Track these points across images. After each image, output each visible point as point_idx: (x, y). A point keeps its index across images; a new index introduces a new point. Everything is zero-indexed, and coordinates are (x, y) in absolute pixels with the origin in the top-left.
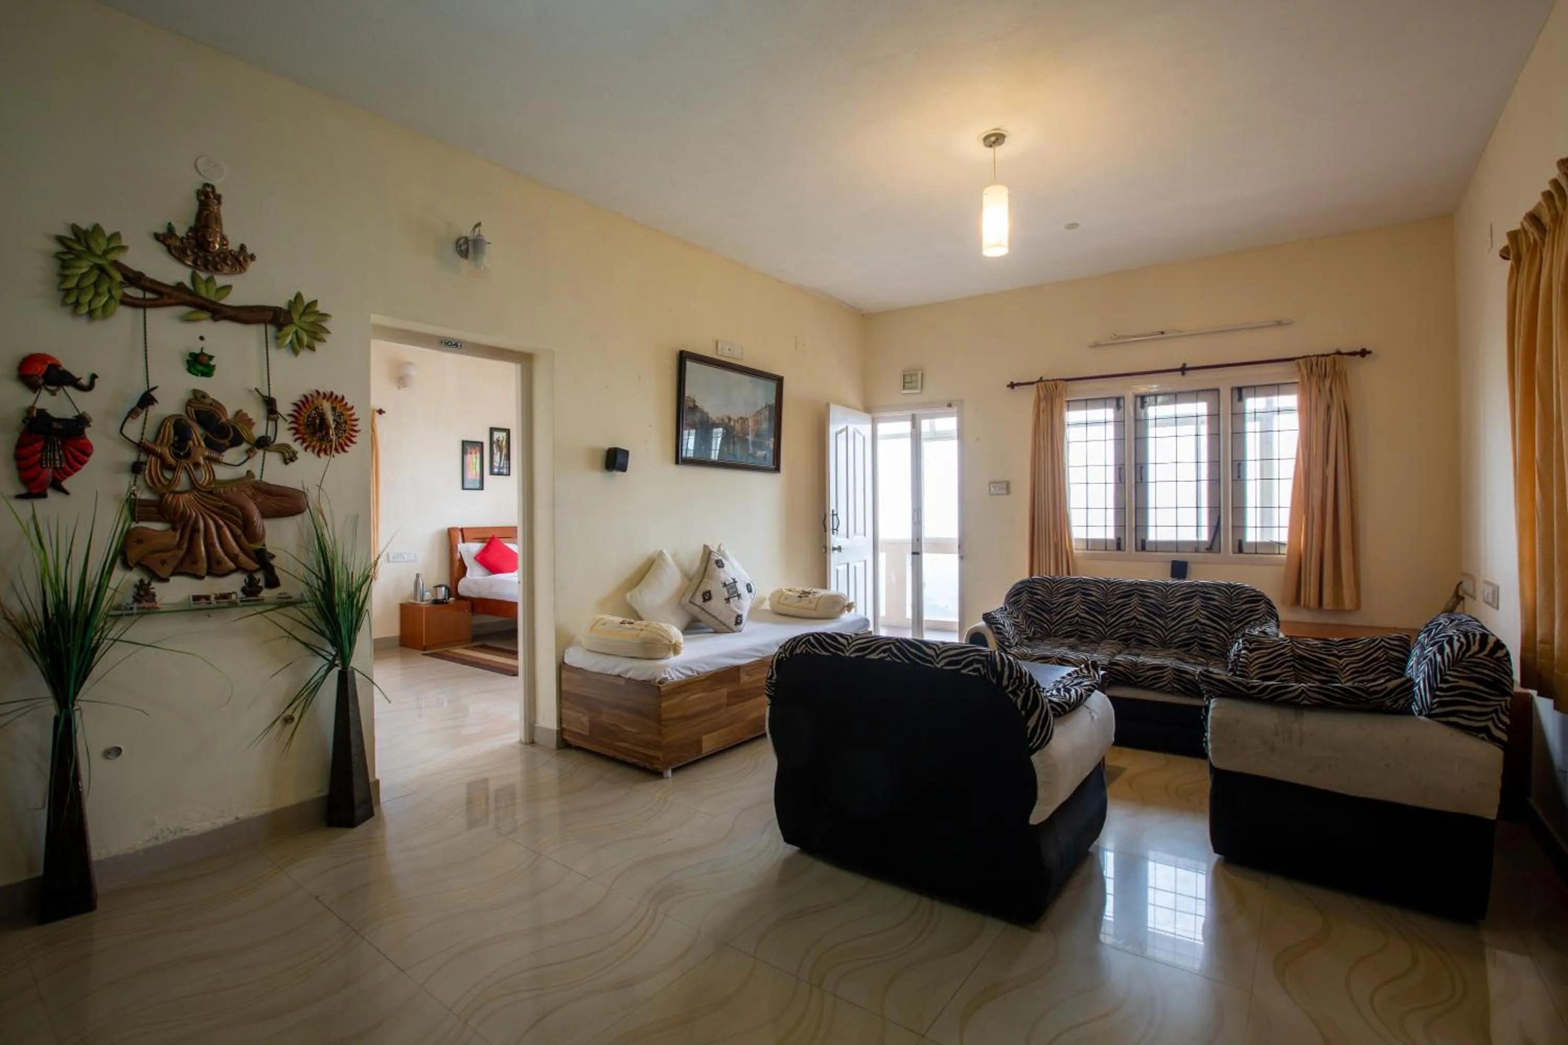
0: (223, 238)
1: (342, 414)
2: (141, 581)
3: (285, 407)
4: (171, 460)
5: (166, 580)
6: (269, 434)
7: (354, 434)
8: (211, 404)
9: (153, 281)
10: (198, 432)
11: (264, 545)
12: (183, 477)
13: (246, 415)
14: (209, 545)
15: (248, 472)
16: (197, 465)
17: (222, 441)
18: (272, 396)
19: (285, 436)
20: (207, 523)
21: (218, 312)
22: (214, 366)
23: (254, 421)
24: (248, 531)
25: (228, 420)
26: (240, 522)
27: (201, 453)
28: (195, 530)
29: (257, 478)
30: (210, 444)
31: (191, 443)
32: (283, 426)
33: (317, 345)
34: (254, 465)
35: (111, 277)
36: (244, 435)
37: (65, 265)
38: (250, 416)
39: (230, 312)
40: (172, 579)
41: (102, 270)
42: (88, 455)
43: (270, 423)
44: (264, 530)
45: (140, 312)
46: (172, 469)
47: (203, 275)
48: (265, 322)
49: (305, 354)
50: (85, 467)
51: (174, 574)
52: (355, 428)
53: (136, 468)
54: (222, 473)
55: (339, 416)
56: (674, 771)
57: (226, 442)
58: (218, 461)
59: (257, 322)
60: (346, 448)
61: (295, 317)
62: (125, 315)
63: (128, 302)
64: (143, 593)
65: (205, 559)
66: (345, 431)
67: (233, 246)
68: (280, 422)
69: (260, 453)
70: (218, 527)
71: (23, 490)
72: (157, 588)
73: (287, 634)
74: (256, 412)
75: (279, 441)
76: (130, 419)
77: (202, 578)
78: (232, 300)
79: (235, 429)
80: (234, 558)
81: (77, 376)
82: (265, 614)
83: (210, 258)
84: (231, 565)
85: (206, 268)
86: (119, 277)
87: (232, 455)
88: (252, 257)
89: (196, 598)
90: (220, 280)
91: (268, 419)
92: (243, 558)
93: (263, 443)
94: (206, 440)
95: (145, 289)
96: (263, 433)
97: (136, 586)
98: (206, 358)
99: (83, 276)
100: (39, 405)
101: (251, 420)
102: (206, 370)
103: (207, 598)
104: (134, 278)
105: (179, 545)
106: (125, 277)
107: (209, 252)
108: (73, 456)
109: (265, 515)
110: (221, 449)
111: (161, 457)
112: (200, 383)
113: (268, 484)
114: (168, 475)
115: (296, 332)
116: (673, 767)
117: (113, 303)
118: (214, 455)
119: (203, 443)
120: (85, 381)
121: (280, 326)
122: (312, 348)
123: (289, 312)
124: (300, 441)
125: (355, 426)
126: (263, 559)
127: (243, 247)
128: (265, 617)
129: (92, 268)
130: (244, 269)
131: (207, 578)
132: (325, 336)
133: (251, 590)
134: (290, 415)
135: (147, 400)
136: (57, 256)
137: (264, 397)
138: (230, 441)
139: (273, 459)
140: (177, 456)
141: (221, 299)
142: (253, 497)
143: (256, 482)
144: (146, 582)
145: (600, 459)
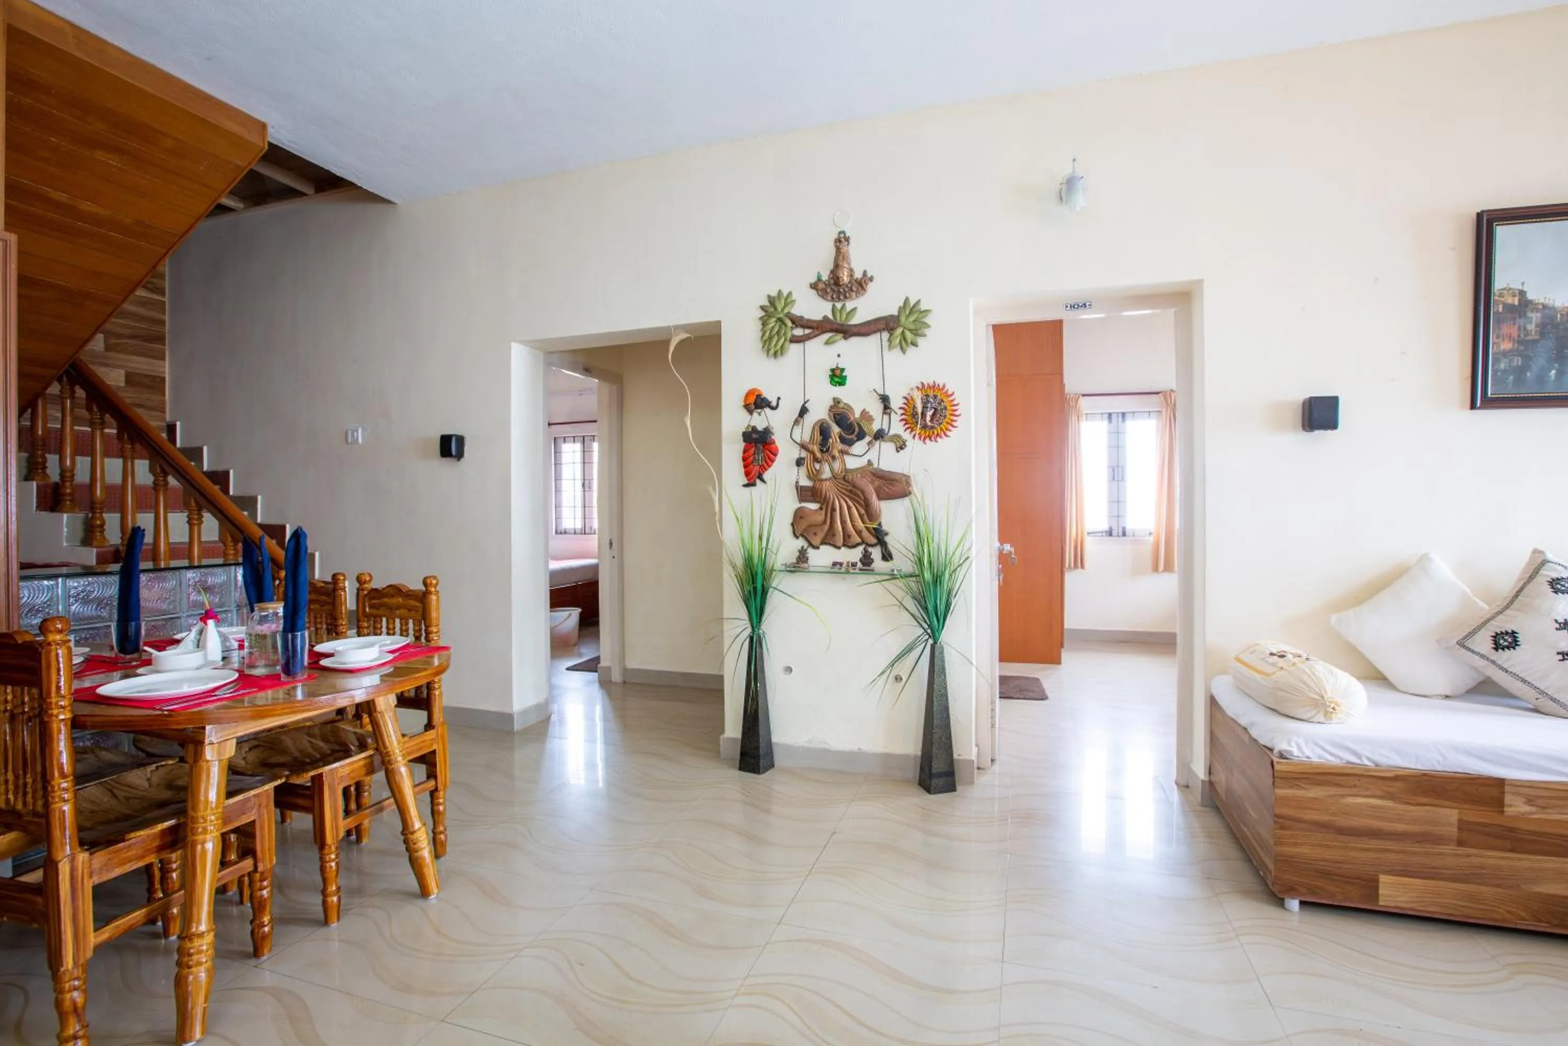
0: (851, 270)
1: (942, 401)
2: (802, 547)
3: (896, 403)
4: (818, 455)
5: (818, 548)
6: (884, 427)
7: (954, 418)
8: (843, 408)
9: (808, 320)
10: (836, 430)
11: (880, 524)
12: (826, 468)
13: (868, 412)
14: (843, 522)
15: (869, 461)
16: (834, 458)
17: (850, 437)
18: (887, 393)
19: (897, 427)
20: (841, 504)
21: (846, 331)
22: (846, 377)
23: (874, 417)
24: (870, 513)
25: (855, 419)
26: (863, 504)
27: (836, 445)
28: (833, 510)
29: (875, 466)
30: (843, 440)
31: (831, 441)
32: (896, 418)
33: (920, 341)
34: (872, 455)
35: (786, 325)
36: (865, 429)
37: (764, 324)
38: (871, 414)
39: (855, 330)
40: (822, 547)
41: (780, 320)
42: (775, 455)
43: (885, 416)
44: (880, 510)
45: (801, 345)
46: (818, 461)
47: (839, 305)
48: (880, 330)
49: (911, 350)
50: (775, 464)
51: (823, 543)
52: (956, 413)
53: (799, 462)
54: (852, 463)
55: (939, 404)
56: (1302, 903)
57: (853, 437)
58: (847, 453)
59: (874, 332)
60: (948, 433)
61: (903, 319)
62: (794, 349)
63: (795, 340)
64: (802, 557)
65: (842, 534)
66: (945, 416)
67: (858, 275)
68: (893, 415)
69: (878, 442)
70: (849, 508)
71: (746, 482)
72: (811, 553)
73: (898, 603)
74: (875, 409)
75: (892, 432)
76: (795, 427)
77: (839, 548)
78: (856, 320)
79: (859, 424)
80: (859, 533)
81: (770, 400)
82: (883, 583)
83: (841, 290)
84: (859, 540)
85: (839, 299)
86: (789, 324)
87: (859, 447)
88: (871, 279)
89: (835, 564)
90: (849, 305)
91: (884, 413)
92: (866, 534)
93: (879, 435)
94: (841, 437)
95: (804, 327)
96: (879, 427)
97: (799, 550)
98: (839, 371)
99: (773, 328)
100: (753, 424)
101: (871, 416)
102: (840, 380)
103: (841, 564)
104: (798, 322)
105: (825, 522)
106: (793, 322)
107: (840, 286)
108: (769, 457)
109: (880, 498)
110: (850, 443)
111: (812, 453)
112: (838, 392)
113: (882, 470)
114: (817, 466)
115: (903, 332)
116: (1303, 899)
117: (787, 343)
118: (846, 448)
119: (838, 440)
120: (774, 404)
121: (891, 330)
122: (914, 344)
123: (898, 317)
124: (909, 431)
125: (956, 410)
126: (880, 536)
127: (865, 273)
128: (883, 586)
129: (776, 322)
130: (865, 290)
131: (843, 548)
132: (926, 331)
133: (867, 560)
134: (901, 408)
135: (803, 411)
136: (761, 318)
137: (880, 395)
138: (856, 436)
139: (888, 448)
140: (822, 451)
141: (849, 321)
142: (872, 482)
143: (875, 469)
144: (805, 547)
145: (1296, 416)
